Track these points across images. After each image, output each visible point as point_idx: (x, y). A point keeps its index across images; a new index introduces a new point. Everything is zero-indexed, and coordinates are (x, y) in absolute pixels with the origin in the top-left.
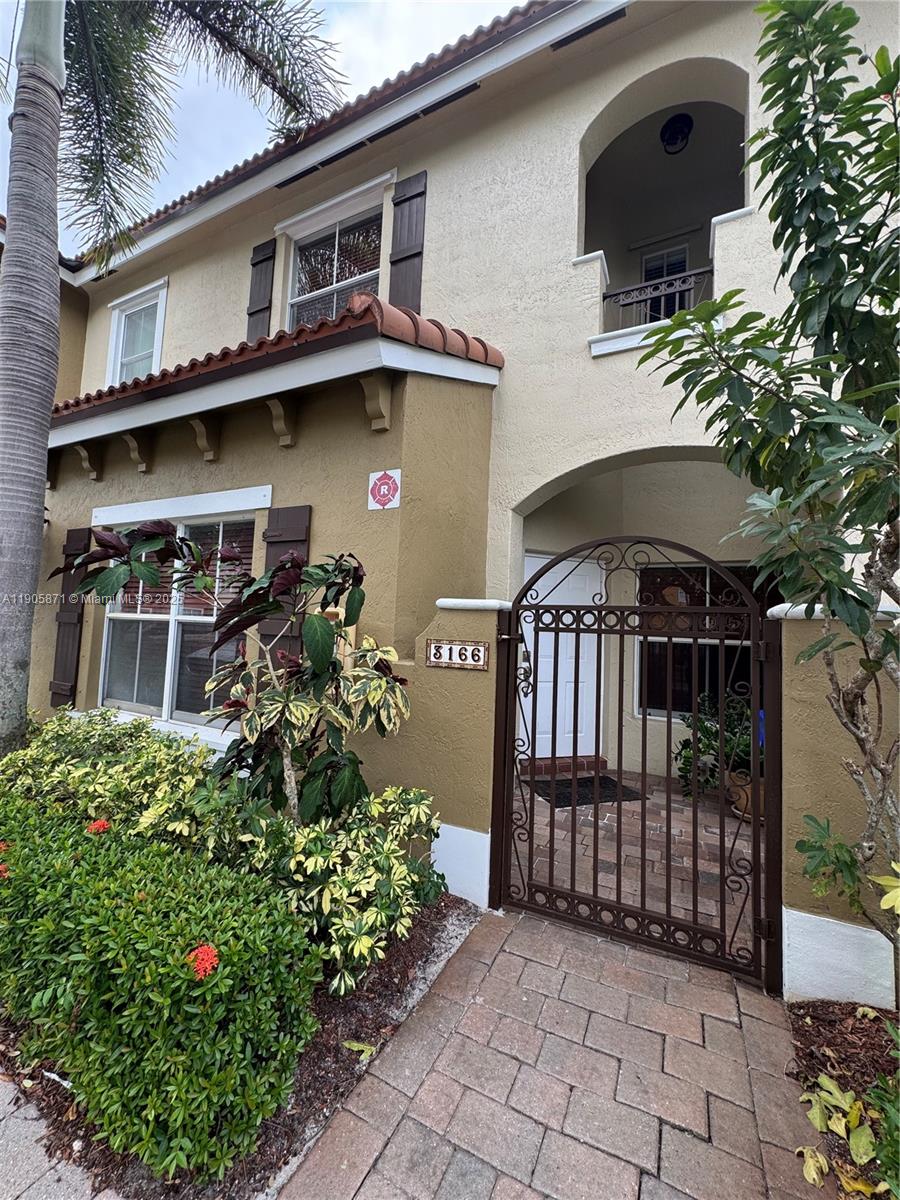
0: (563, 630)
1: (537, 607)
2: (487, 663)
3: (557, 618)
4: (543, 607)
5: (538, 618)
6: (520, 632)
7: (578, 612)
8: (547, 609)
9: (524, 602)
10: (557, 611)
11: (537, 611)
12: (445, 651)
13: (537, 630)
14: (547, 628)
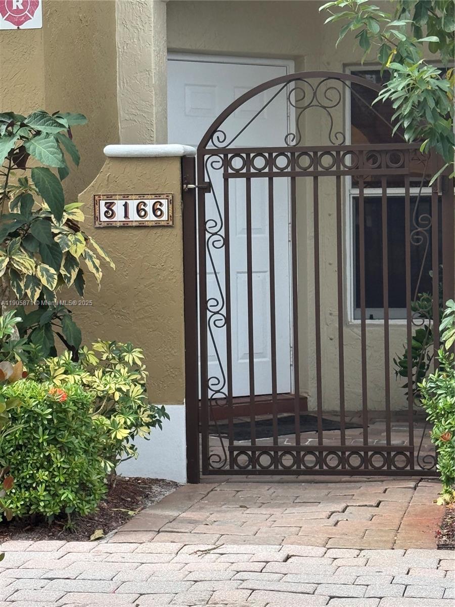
0: (255, 175)
1: (225, 151)
2: (172, 217)
3: (248, 163)
4: (231, 151)
5: (227, 163)
6: (207, 180)
7: (270, 154)
8: (237, 153)
9: (210, 146)
10: (248, 154)
11: (226, 156)
12: (118, 207)
13: (226, 177)
14: (237, 174)
